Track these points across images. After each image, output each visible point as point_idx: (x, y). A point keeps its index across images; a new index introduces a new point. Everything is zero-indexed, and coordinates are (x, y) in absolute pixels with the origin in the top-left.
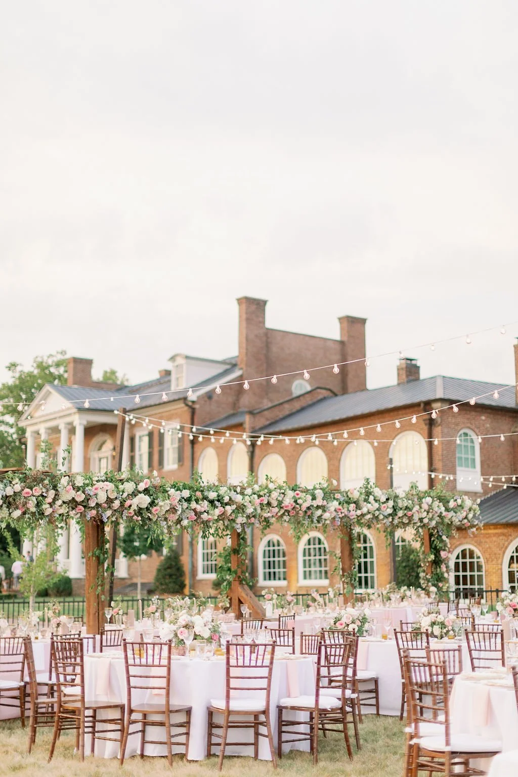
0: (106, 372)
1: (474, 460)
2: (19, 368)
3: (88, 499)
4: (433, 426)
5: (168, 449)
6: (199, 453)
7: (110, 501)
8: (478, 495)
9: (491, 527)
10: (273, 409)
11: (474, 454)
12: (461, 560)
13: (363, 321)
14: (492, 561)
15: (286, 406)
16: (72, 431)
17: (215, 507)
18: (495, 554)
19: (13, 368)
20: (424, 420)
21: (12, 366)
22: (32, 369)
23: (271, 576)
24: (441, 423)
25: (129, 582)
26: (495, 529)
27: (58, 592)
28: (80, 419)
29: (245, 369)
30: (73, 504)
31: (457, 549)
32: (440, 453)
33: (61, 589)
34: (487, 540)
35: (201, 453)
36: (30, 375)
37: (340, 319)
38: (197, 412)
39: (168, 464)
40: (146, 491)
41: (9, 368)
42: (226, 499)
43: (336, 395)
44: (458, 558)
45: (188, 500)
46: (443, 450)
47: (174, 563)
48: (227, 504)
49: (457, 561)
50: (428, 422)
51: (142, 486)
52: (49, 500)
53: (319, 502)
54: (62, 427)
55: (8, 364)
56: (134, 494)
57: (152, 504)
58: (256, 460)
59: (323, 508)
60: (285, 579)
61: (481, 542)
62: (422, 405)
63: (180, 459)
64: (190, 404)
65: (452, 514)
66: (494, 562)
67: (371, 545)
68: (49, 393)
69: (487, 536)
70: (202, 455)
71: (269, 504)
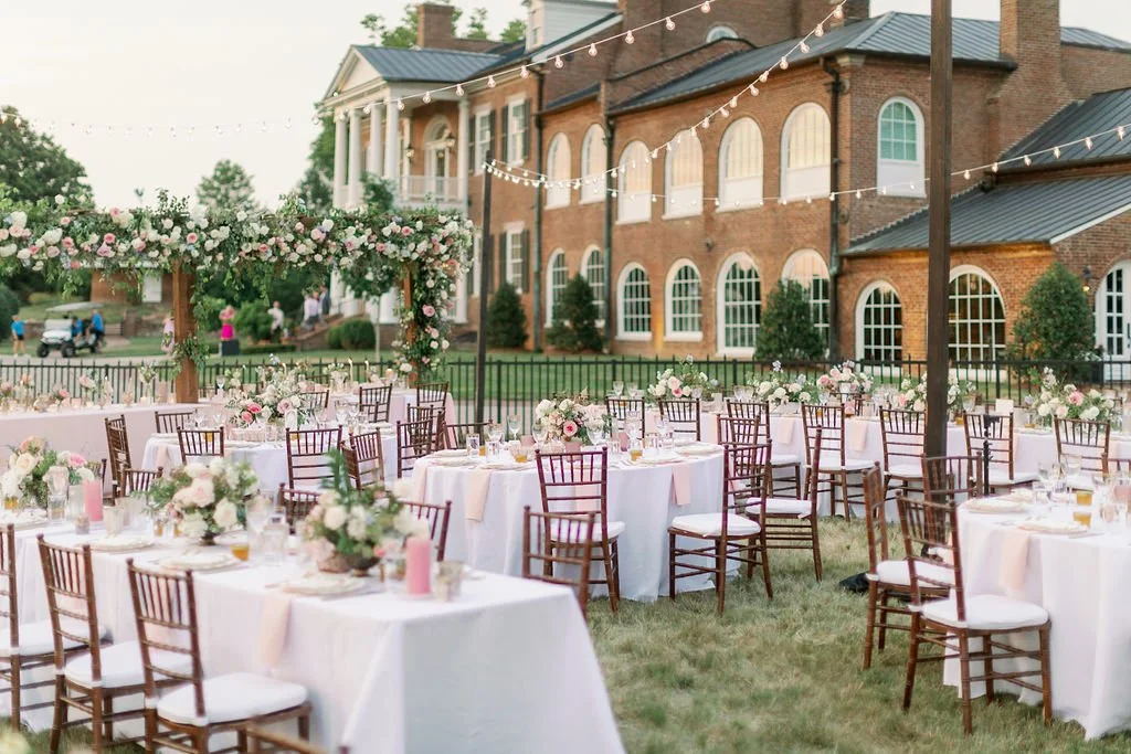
1: (913, 147)
2: (379, 23)
4: (840, 94)
5: (514, 136)
6: (548, 142)
8: (918, 201)
9: (912, 254)
10: (646, 73)
11: (913, 135)
12: (873, 306)
14: (914, 306)
15: (669, 68)
18: (917, 296)
19: (370, 23)
20: (825, 85)
21: (370, 21)
22: (402, 24)
23: (632, 325)
24: (851, 87)
25: (466, 329)
26: (917, 256)
27: (352, 342)
28: (392, 94)
29: (625, 13)
31: (868, 288)
32: (848, 136)
33: (357, 339)
34: (907, 274)
35: (552, 140)
38: (547, 80)
39: (514, 159)
41: (365, 23)
43: (755, 48)
44: (869, 302)
46: (852, 132)
47: (507, 304)
49: (868, 306)
50: (830, 87)
55: (363, 19)
58: (616, 151)
60: (649, 330)
61: (899, 277)
62: (822, 61)
63: (526, 151)
64: (538, 68)
66: (915, 310)
67: (757, 280)
69: (907, 267)
70: (553, 145)
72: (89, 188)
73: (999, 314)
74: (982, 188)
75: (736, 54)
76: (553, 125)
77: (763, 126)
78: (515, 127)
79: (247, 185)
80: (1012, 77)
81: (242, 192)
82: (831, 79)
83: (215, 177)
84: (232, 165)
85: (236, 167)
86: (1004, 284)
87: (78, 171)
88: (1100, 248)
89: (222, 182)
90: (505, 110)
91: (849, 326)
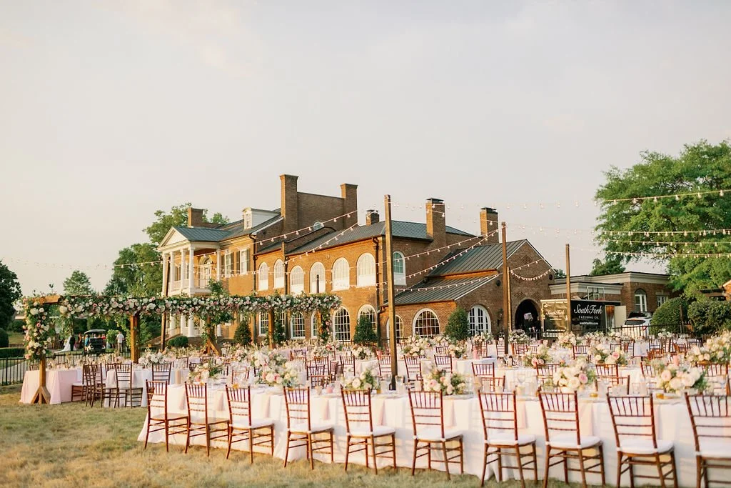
0: (215, 215)
1: (401, 268)
2: (162, 214)
3: (125, 306)
4: (378, 250)
7: (136, 307)
13: (355, 187)
16: (187, 253)
17: (189, 307)
20: (374, 247)
21: (159, 213)
28: (192, 246)
29: (285, 216)
30: (118, 309)
35: (260, 264)
36: (170, 218)
37: (341, 186)
40: (154, 302)
41: (157, 214)
42: (195, 304)
43: (336, 231)
45: (176, 305)
48: (196, 306)
51: (151, 300)
52: (106, 308)
53: (248, 302)
54: (182, 251)
56: (148, 303)
57: (157, 307)
59: (250, 305)
65: (325, 305)
68: (174, 232)
71: (220, 304)
72: (18, 284)
73: (437, 325)
74: (424, 282)
75: (329, 233)
76: (260, 258)
77: (349, 261)
78: (243, 259)
79: (87, 281)
80: (432, 244)
81: (85, 285)
82: (376, 245)
83: (72, 278)
84: (80, 273)
85: (82, 274)
86: (439, 315)
87: (14, 276)
88: (468, 302)
89: (77, 280)
90: (238, 254)
91: (384, 330)
